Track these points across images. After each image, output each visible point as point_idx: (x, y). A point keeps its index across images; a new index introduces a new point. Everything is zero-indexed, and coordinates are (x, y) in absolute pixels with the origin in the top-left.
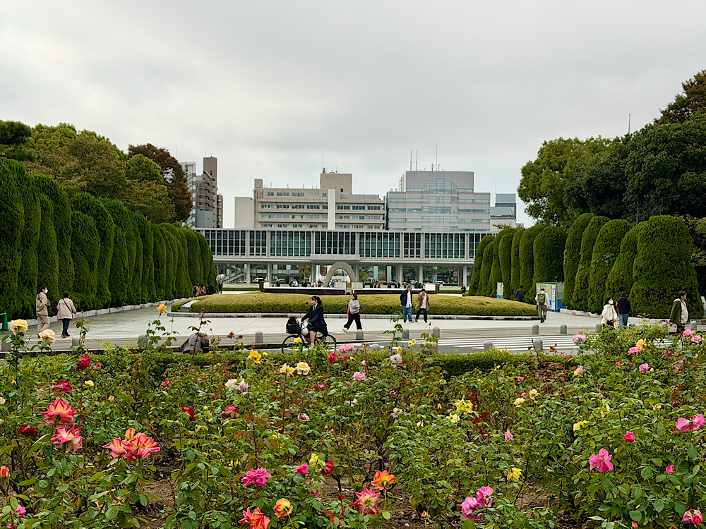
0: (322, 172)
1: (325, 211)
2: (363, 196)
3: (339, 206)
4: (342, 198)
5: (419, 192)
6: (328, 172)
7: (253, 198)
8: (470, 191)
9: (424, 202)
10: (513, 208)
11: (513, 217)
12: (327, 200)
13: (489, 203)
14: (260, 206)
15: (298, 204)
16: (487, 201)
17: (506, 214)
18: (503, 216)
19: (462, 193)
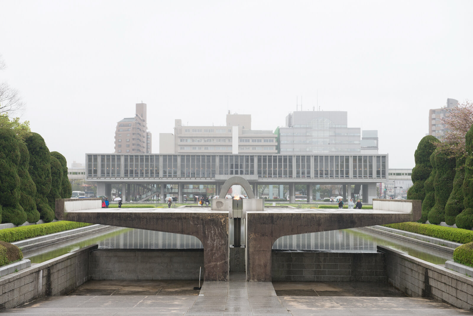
1: (230, 143)
2: (260, 132)
3: (241, 140)
4: (243, 133)
5: (304, 128)
6: (232, 113)
7: (174, 134)
8: (345, 126)
9: (308, 136)
10: (375, 141)
11: (376, 148)
12: (232, 134)
13: (360, 136)
14: (179, 140)
15: (209, 139)
16: (358, 135)
17: (371, 146)
18: (368, 147)
19: (338, 128)
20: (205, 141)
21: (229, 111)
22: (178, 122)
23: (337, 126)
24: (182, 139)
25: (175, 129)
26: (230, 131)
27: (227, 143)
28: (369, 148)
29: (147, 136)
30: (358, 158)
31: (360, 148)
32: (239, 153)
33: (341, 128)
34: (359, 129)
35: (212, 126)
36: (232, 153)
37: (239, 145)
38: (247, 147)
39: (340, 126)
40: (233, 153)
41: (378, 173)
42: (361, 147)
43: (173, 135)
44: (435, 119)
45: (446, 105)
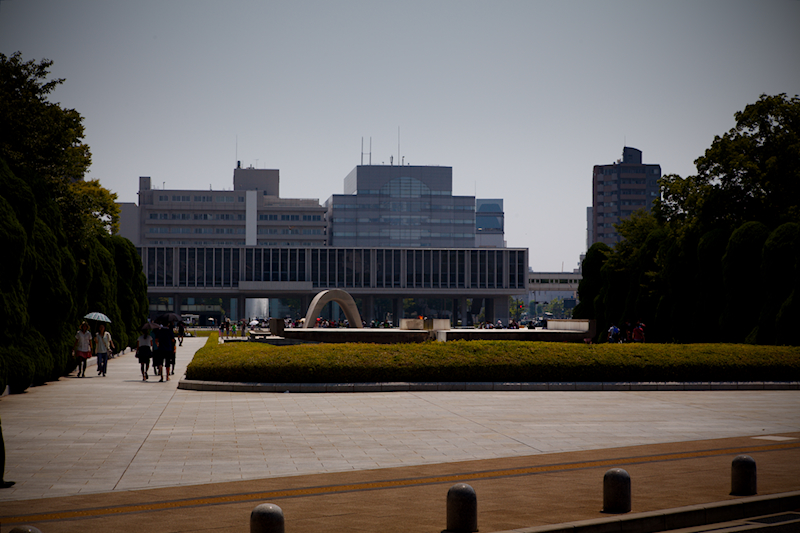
0: (235, 167)
1: (241, 223)
2: (297, 202)
3: (261, 216)
4: (265, 203)
5: (375, 195)
6: (244, 166)
7: (137, 204)
8: (448, 193)
9: (383, 210)
10: (499, 219)
11: (500, 231)
12: (245, 206)
13: (473, 210)
14: (148, 216)
15: (203, 214)
16: (471, 208)
17: (491, 227)
18: (487, 230)
19: (436, 196)
20: (196, 217)
21: (239, 162)
22: (145, 182)
23: (434, 193)
24: (153, 213)
25: (140, 194)
26: (243, 199)
27: (236, 221)
31: (475, 231)
33: (441, 196)
34: (473, 197)
35: (208, 189)
36: (245, 243)
37: (258, 226)
38: (274, 230)
39: (439, 193)
40: (248, 244)
42: (477, 230)
44: (602, 182)
45: (621, 158)
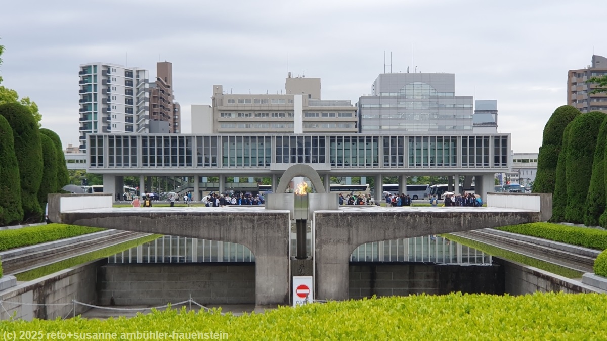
0: (287, 77)
1: (290, 119)
2: (334, 102)
3: (306, 113)
4: (309, 104)
5: (394, 97)
6: (294, 76)
7: (212, 106)
8: (451, 95)
9: (401, 108)
10: (494, 115)
11: (494, 124)
12: (294, 106)
13: (471, 108)
14: (220, 115)
15: (261, 112)
16: (469, 106)
17: (487, 122)
18: (483, 124)
19: (442, 97)
20: (256, 116)
21: (290, 73)
22: (218, 89)
23: (440, 95)
24: (223, 113)
25: (214, 99)
26: (292, 101)
27: (287, 118)
28: (485, 125)
29: (174, 108)
30: (468, 139)
31: (472, 125)
32: (304, 132)
33: (446, 97)
34: (472, 98)
35: (265, 94)
36: (293, 132)
37: (303, 121)
38: (316, 124)
39: (444, 95)
40: (295, 133)
41: (497, 159)
42: (474, 124)
43: (210, 107)
44: (575, 84)
45: (590, 64)
